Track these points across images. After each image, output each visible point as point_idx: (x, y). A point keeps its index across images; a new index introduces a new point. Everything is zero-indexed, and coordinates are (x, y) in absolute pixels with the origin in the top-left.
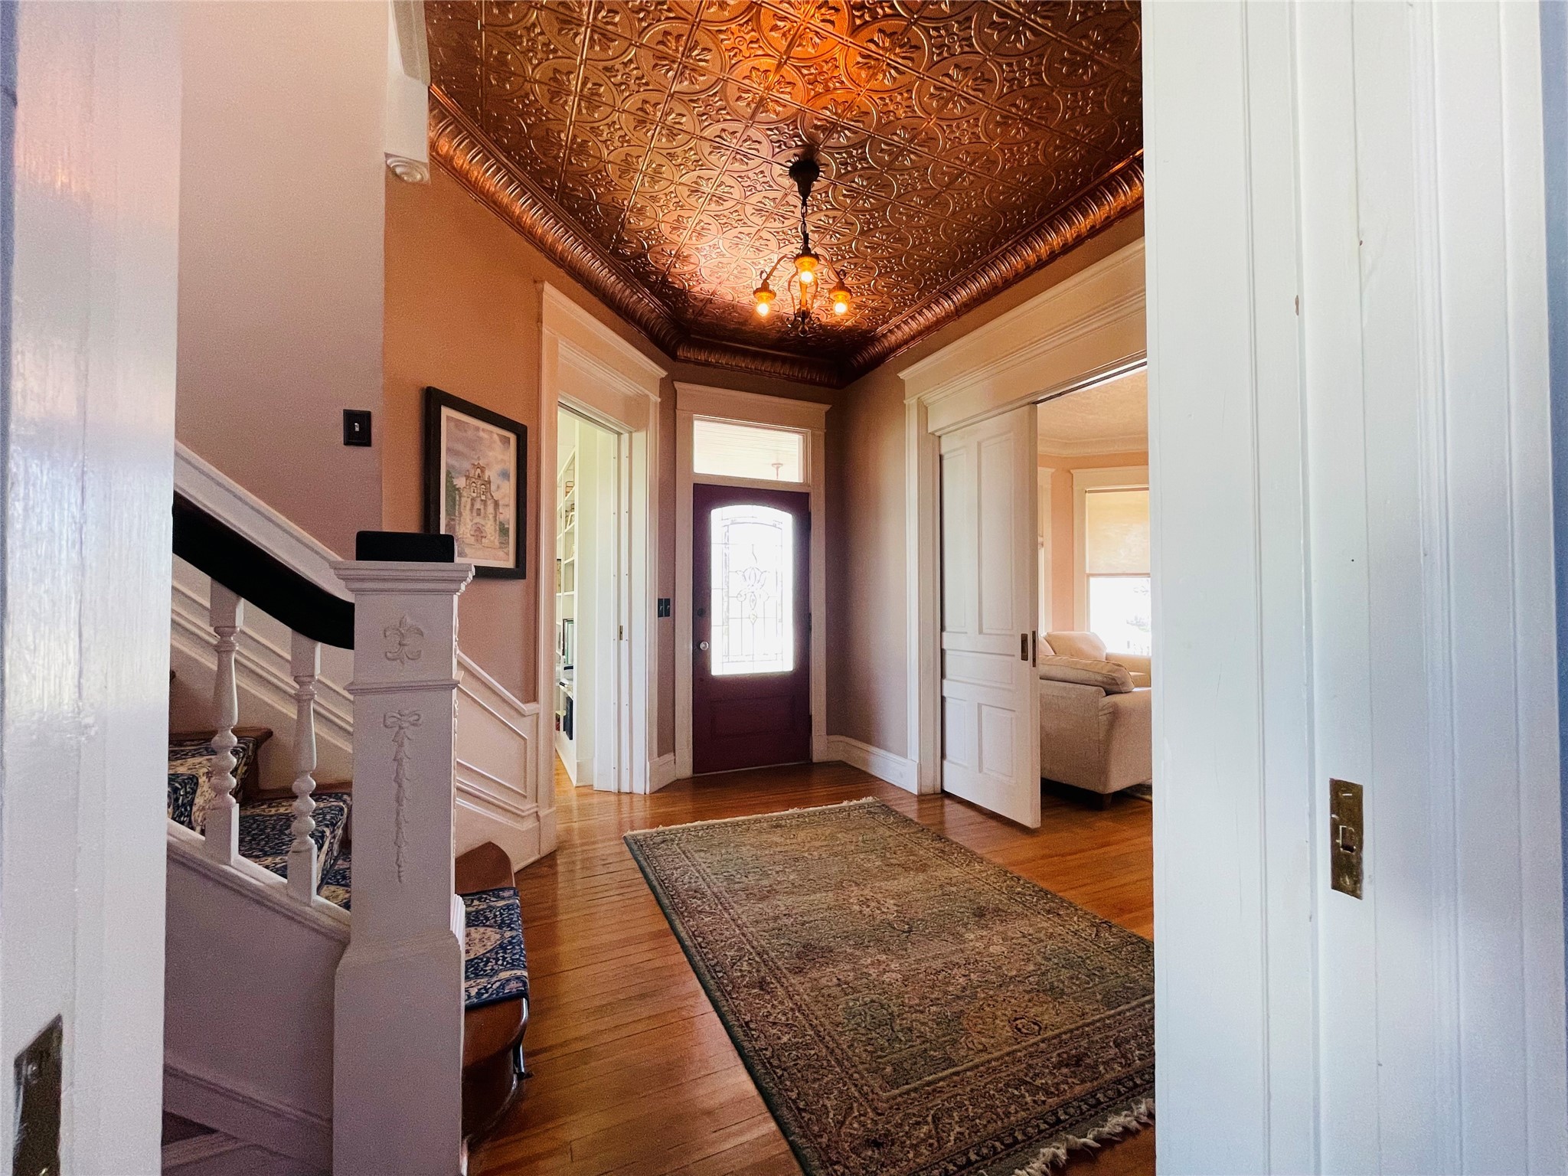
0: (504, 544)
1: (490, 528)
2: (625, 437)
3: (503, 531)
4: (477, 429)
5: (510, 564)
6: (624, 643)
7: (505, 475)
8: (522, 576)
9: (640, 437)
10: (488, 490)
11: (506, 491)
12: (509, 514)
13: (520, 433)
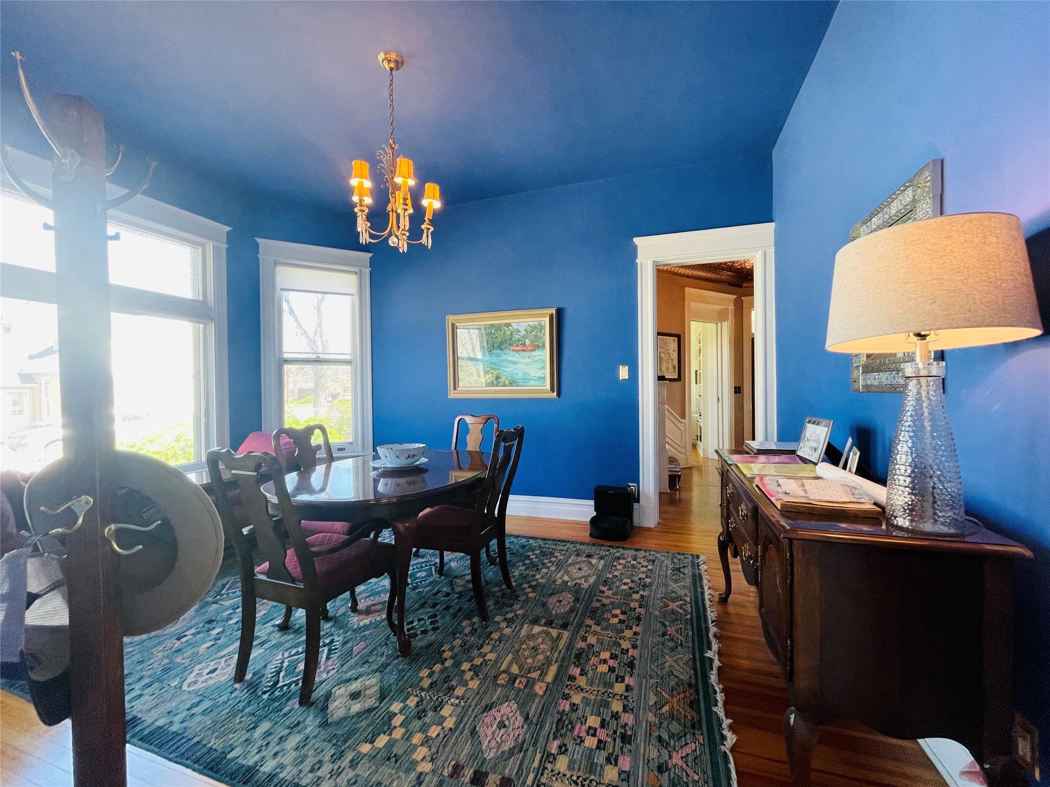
0: (675, 371)
1: (671, 367)
2: (719, 324)
3: (674, 367)
4: (667, 339)
5: (676, 377)
6: (720, 404)
7: (675, 351)
8: (680, 380)
9: (725, 324)
10: (670, 356)
11: (675, 355)
12: (676, 362)
13: (679, 336)
